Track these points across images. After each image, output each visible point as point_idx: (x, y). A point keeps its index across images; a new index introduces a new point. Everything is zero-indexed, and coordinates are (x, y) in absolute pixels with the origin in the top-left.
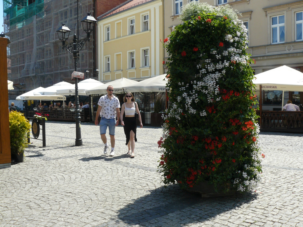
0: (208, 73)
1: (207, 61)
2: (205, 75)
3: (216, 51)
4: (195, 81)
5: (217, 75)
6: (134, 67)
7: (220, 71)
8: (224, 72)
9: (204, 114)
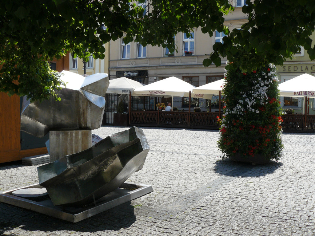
0: (261, 86)
1: (260, 79)
2: (259, 88)
3: (265, 74)
4: (253, 91)
5: (266, 88)
6: (76, 67)
7: (267, 85)
8: (269, 86)
9: (258, 112)
